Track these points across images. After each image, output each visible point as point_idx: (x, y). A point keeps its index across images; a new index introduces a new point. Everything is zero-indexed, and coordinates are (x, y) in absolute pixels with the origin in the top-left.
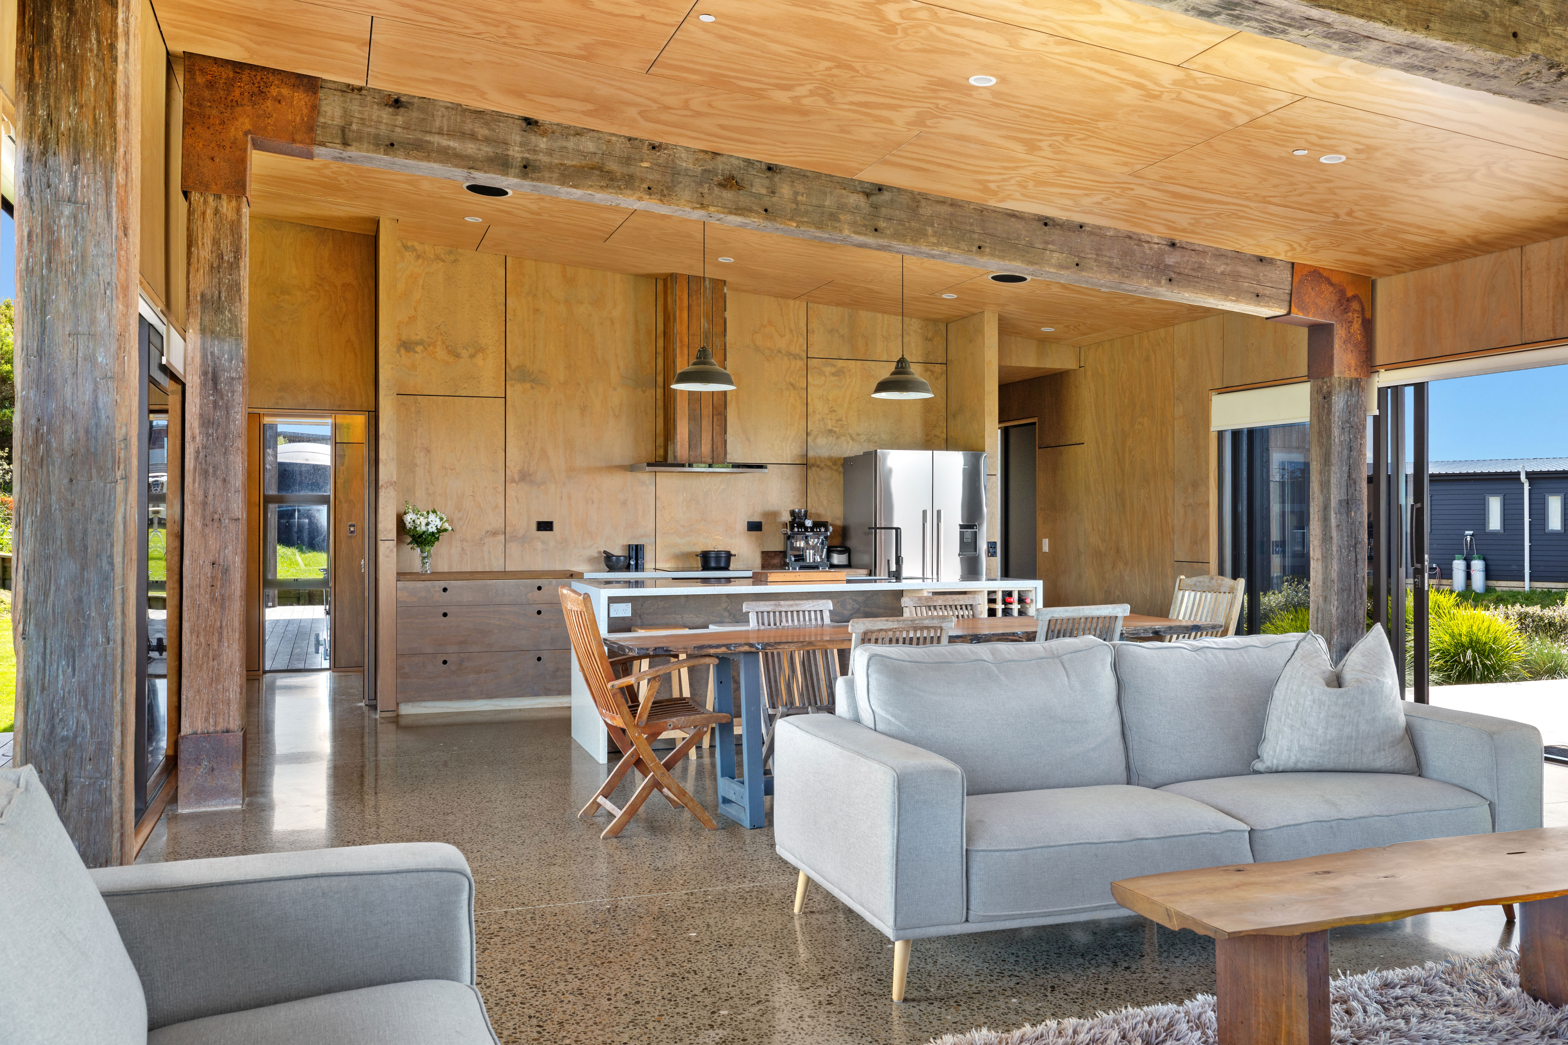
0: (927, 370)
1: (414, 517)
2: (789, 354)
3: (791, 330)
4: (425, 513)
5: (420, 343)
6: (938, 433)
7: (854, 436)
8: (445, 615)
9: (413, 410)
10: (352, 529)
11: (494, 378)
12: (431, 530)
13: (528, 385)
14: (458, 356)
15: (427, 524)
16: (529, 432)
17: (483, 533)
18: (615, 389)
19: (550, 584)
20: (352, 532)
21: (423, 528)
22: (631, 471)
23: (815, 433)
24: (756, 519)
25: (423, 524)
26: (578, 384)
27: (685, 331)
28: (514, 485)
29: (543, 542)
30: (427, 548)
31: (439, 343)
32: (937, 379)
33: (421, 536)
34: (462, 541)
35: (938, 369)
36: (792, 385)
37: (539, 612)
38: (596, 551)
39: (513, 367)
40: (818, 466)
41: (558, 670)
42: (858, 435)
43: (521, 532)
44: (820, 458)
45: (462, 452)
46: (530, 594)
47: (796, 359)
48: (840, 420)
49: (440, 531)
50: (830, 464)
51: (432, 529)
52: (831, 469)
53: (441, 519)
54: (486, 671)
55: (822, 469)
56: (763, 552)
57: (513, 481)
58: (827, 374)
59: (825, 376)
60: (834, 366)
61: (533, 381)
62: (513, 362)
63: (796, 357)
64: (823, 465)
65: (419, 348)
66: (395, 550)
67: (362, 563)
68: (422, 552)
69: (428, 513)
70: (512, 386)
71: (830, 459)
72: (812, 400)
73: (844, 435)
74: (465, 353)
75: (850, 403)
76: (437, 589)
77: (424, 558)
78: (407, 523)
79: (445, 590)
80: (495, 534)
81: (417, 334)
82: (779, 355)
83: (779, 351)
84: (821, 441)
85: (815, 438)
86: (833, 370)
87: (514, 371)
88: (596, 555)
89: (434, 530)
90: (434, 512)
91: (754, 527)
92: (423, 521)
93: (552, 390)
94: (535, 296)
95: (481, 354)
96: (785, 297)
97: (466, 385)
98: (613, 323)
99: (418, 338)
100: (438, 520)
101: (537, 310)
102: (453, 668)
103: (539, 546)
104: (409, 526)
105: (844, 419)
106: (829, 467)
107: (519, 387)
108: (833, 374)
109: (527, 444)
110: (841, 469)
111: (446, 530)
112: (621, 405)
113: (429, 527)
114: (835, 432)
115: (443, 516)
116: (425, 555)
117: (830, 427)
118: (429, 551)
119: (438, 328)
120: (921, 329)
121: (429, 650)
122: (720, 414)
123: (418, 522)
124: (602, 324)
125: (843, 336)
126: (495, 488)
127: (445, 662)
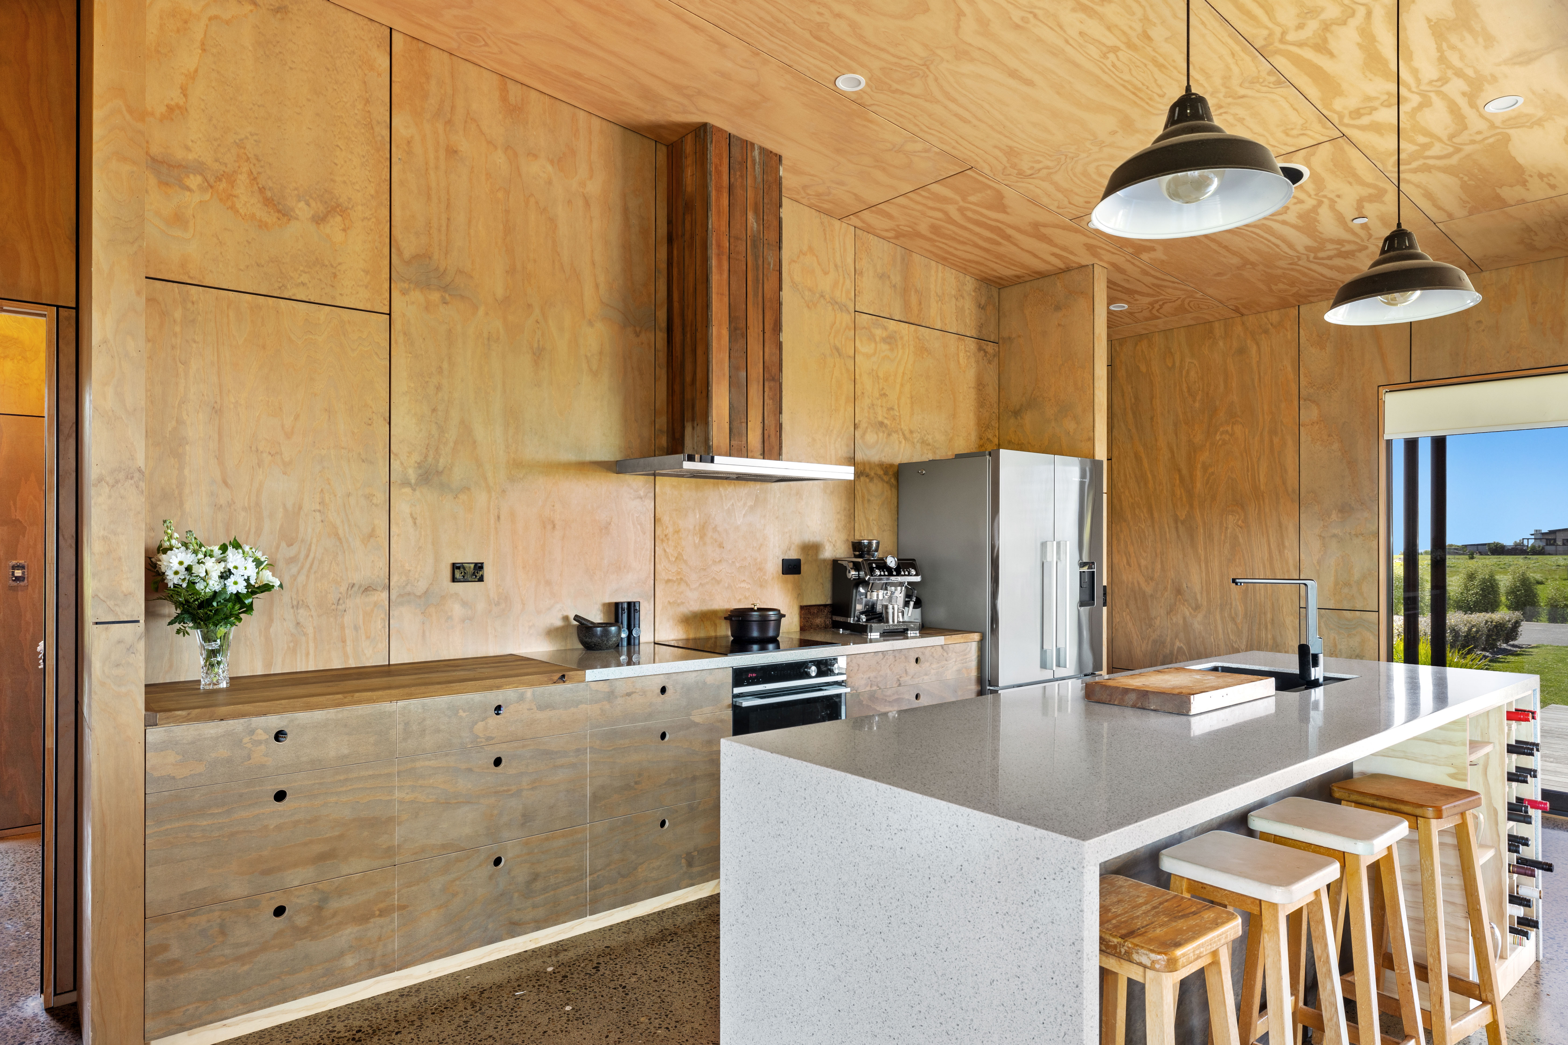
0: (980, 349)
1: (189, 558)
2: (834, 302)
3: (836, 266)
4: (216, 549)
5: (199, 168)
6: (990, 436)
7: (907, 433)
8: (280, 796)
9: (178, 314)
10: (18, 573)
11: (367, 272)
12: (232, 589)
13: (435, 296)
14: (285, 214)
15: (226, 575)
16: (439, 388)
17: (343, 589)
18: (591, 323)
19: (521, 698)
20: (18, 579)
21: (214, 584)
22: (618, 473)
23: (864, 425)
24: (793, 555)
25: (215, 575)
26: (530, 306)
27: (724, 228)
28: (407, 490)
29: (465, 604)
30: (221, 630)
31: (243, 178)
32: (990, 362)
33: (206, 603)
34: (296, 607)
35: (990, 348)
36: (837, 349)
37: (498, 762)
38: (560, 616)
39: (407, 255)
40: (867, 476)
41: (535, 877)
42: (911, 432)
43: (421, 586)
44: (869, 463)
45: (297, 417)
46: (481, 725)
47: (841, 310)
48: (892, 409)
49: (254, 590)
50: (881, 472)
51: (236, 585)
52: (882, 480)
53: (258, 563)
54: (383, 913)
55: (871, 479)
56: (802, 608)
57: (406, 483)
58: (878, 339)
59: (876, 342)
60: (885, 328)
61: (445, 288)
62: (408, 245)
63: (842, 308)
64: (872, 474)
65: (194, 181)
66: (141, 646)
67: (40, 647)
68: (207, 638)
69: (224, 548)
70: (404, 293)
71: (881, 465)
72: (860, 375)
73: (896, 432)
74: (303, 211)
75: (902, 385)
76: (261, 735)
77: (213, 653)
78: (170, 575)
79: (279, 736)
80: (368, 589)
81: (188, 149)
82: (822, 300)
83: (822, 296)
84: (871, 438)
85: (864, 433)
86: (885, 334)
87: (408, 263)
88: (559, 623)
89: (241, 588)
90: (237, 546)
91: (791, 567)
92: (214, 568)
93: (481, 311)
94: (449, 122)
95: (339, 219)
96: (828, 213)
97: (305, 278)
98: (587, 204)
99: (191, 157)
100: (251, 565)
101: (452, 152)
102: (301, 920)
103: (457, 610)
104: (172, 579)
105: (896, 407)
106: (880, 477)
107: (417, 295)
108: (884, 340)
109: (434, 410)
110: (893, 481)
111: (266, 588)
112: (601, 353)
113: (229, 582)
114: (886, 426)
115: (259, 555)
116: (215, 646)
117: (880, 419)
118: (226, 636)
119: (240, 145)
120: (974, 291)
121: (237, 889)
122: (773, 379)
123: (200, 571)
124: (570, 202)
125: (895, 286)
126: (369, 497)
127: (279, 911)
